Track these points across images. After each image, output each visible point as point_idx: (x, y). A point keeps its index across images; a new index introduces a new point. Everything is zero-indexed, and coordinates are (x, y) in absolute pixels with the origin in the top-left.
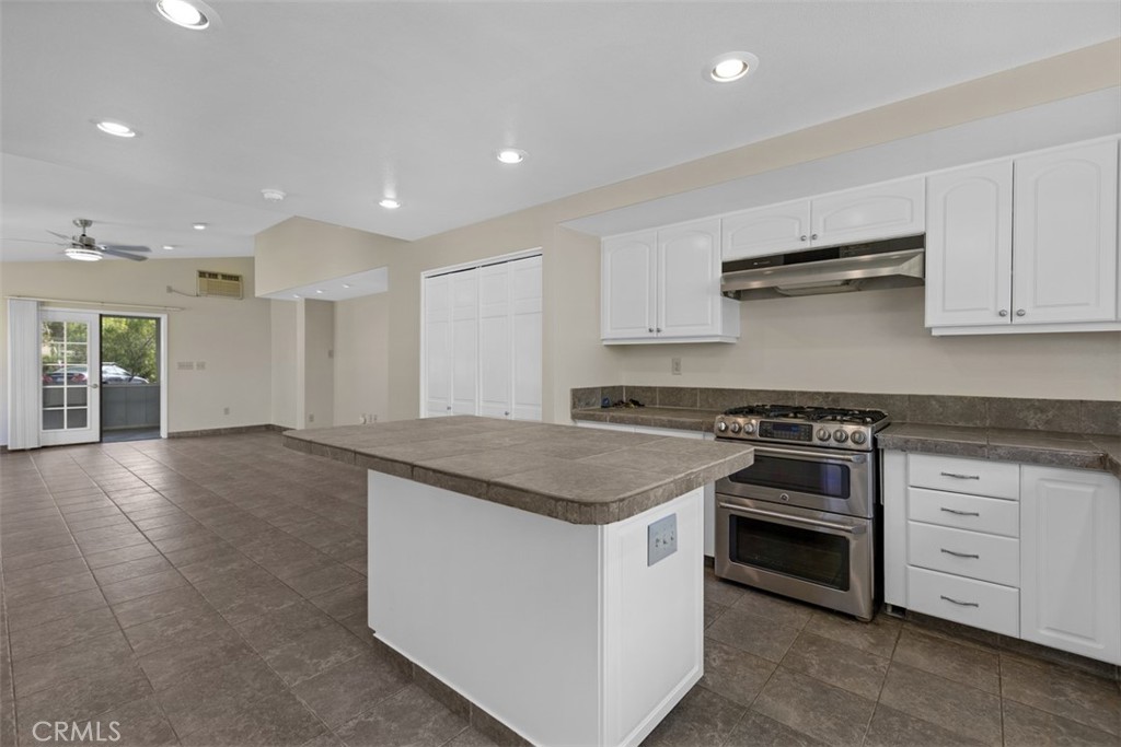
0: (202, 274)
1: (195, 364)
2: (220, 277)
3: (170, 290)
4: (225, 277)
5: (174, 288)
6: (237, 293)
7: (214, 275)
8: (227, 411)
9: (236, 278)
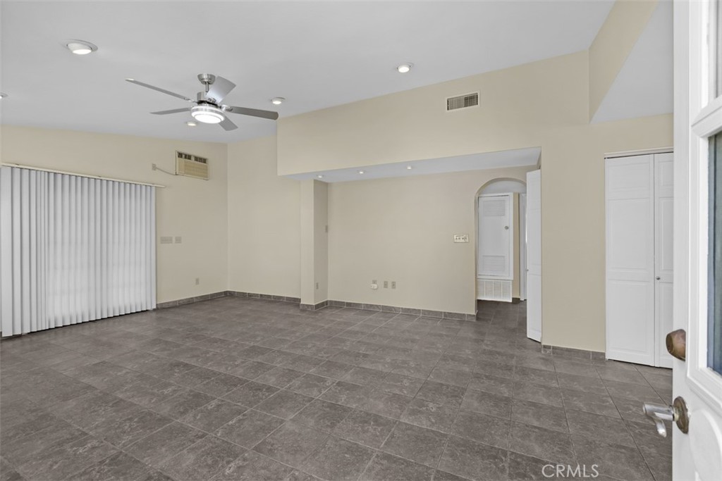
0: (180, 155)
1: (174, 240)
2: (193, 158)
3: (154, 167)
4: (197, 159)
5: (157, 166)
6: (205, 175)
7: (188, 157)
8: (197, 281)
9: (204, 161)
